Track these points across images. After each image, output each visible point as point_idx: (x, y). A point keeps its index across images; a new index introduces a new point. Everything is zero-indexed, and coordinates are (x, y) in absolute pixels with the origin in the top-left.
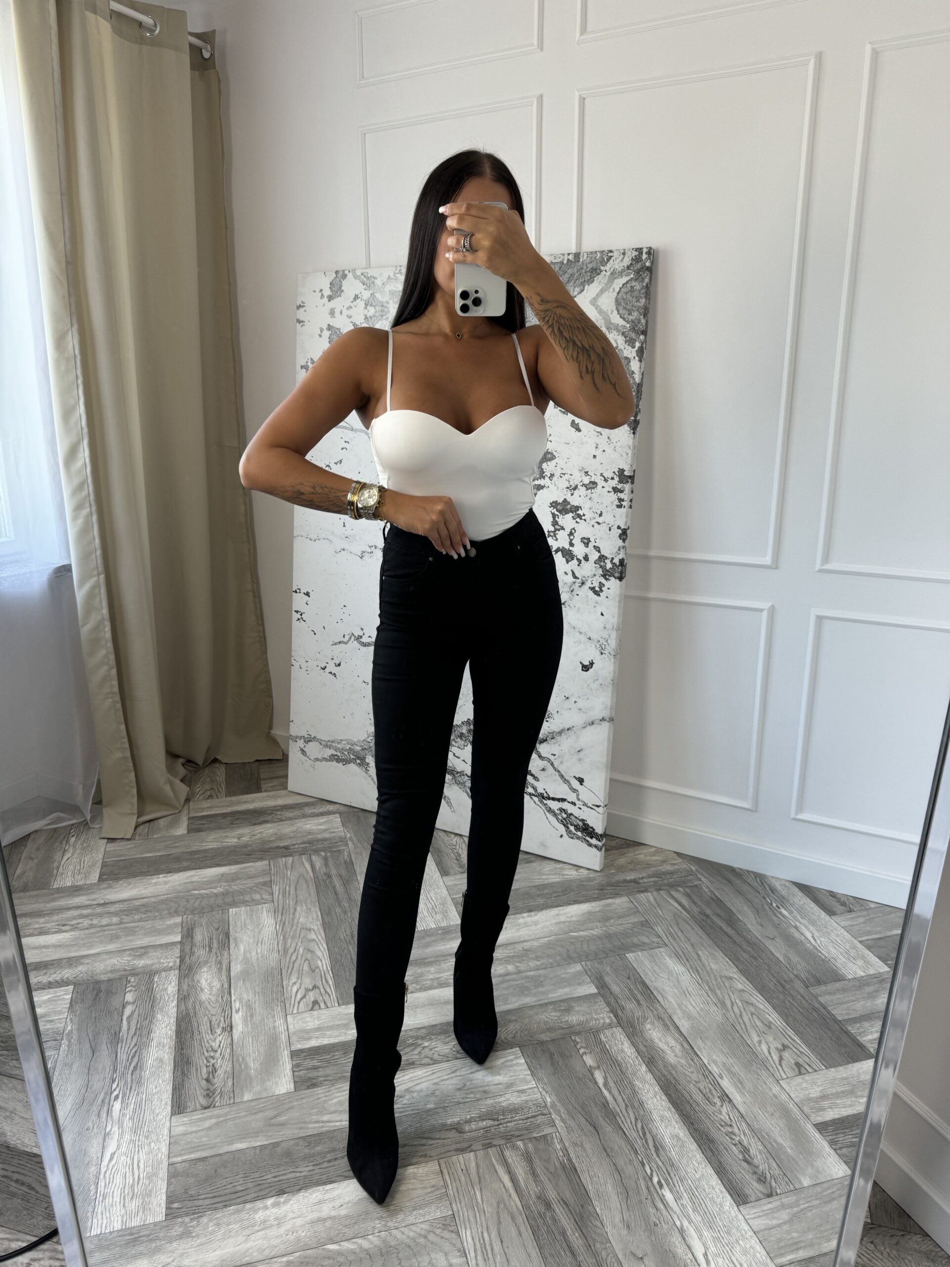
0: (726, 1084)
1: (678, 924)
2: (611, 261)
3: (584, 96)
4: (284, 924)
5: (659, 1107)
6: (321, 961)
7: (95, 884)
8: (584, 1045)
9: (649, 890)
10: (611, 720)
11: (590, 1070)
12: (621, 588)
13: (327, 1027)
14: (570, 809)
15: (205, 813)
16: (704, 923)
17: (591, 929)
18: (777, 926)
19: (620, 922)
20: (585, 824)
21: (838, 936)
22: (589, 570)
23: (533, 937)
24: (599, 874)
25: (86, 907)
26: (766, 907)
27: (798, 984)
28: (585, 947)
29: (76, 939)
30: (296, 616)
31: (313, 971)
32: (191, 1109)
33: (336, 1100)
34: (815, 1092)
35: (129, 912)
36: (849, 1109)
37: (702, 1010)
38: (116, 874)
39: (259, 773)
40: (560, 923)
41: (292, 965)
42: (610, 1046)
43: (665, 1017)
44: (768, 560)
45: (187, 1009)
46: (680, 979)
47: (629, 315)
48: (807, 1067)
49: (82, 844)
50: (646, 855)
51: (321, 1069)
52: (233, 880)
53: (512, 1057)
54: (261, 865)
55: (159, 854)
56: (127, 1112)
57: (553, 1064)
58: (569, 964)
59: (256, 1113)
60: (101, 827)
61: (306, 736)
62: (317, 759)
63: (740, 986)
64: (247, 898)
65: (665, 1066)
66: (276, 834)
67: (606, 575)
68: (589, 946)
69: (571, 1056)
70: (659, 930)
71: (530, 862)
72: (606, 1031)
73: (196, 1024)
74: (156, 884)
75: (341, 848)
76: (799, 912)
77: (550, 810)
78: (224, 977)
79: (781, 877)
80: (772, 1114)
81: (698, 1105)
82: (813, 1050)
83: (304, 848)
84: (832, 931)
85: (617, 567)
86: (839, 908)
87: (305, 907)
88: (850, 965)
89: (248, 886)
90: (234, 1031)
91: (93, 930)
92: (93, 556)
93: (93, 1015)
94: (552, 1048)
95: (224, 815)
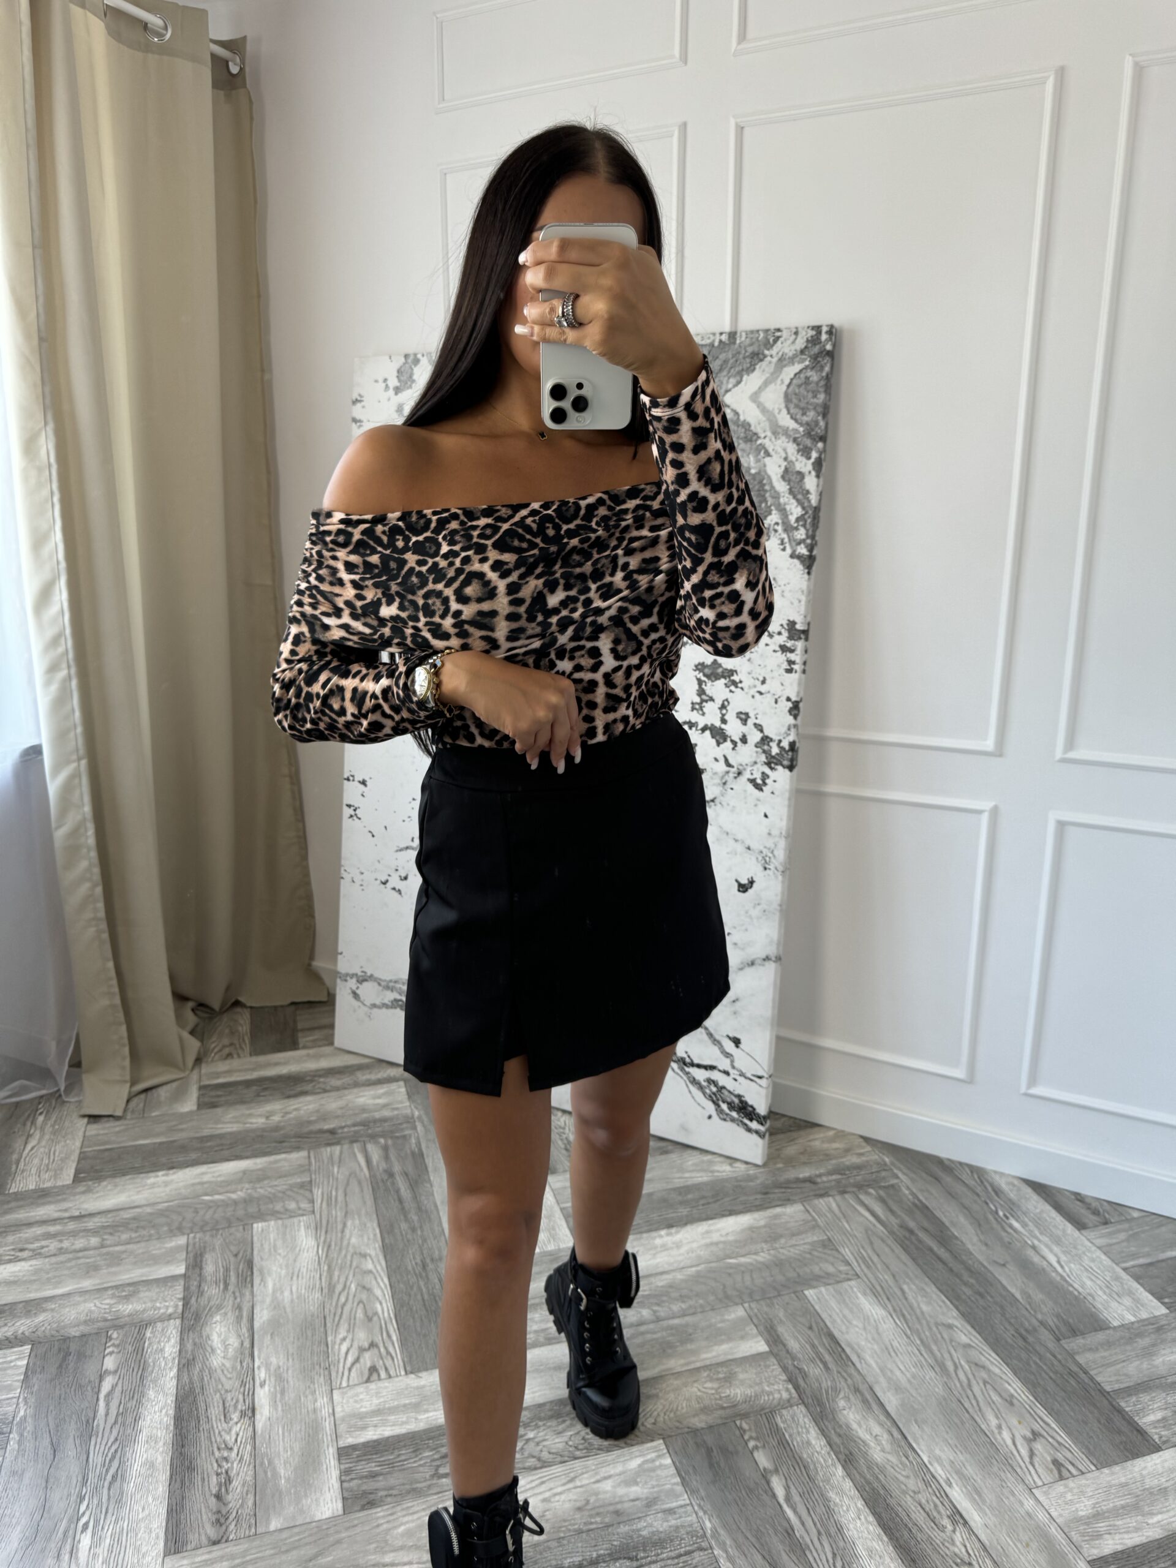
0: (958, 1495)
1: (871, 1243)
2: (779, 342)
3: (742, 125)
4: (329, 1246)
5: (866, 1534)
6: (381, 1304)
7: (67, 1187)
8: (754, 1435)
9: (831, 1193)
10: (778, 959)
11: (765, 1476)
12: (791, 778)
13: (389, 1409)
14: (722, 1080)
15: (221, 1080)
16: (907, 1241)
17: (756, 1253)
18: (1007, 1246)
19: (793, 1242)
20: (741, 1102)
21: (1093, 1260)
22: (747, 755)
23: (675, 1265)
24: (761, 1170)
25: (54, 1221)
26: (991, 1217)
27: (1045, 1336)
28: (747, 1278)
29: (36, 1272)
30: (348, 812)
31: (370, 1319)
32: (193, 1545)
33: (401, 1529)
34: (1084, 1508)
35: (114, 1228)
36: (1134, 1535)
37: (914, 1376)
38: (97, 1171)
39: (295, 1022)
40: (712, 1244)
41: (339, 1310)
42: (790, 1436)
43: (863, 1388)
44: (989, 744)
45: (191, 1382)
46: (881, 1330)
47: (804, 414)
48: (1070, 1468)
49: (53, 1126)
50: (823, 1142)
51: (381, 1478)
52: (259, 1180)
53: (653, 1455)
54: (297, 1157)
55: (158, 1140)
56: (99, 1551)
57: (711, 1466)
58: (728, 1306)
59: (287, 1551)
60: (80, 1102)
61: (360, 974)
62: (374, 1006)
63: (964, 1339)
64: (279, 1207)
65: (869, 1468)
66: (318, 1111)
67: (772, 762)
68: (752, 1279)
69: (737, 1453)
70: (847, 1252)
71: (666, 1152)
72: (784, 1412)
73: (203, 1405)
74: (153, 1186)
75: (407, 1132)
76: (1037, 1225)
77: (694, 1081)
78: (244, 1330)
79: (1007, 1172)
80: (1028, 1545)
81: (920, 1530)
82: (1076, 1440)
83: (356, 1132)
84: (1084, 1253)
85: (787, 752)
86: (1091, 1219)
87: (357, 1222)
88: (1114, 1304)
89: (279, 1188)
90: (258, 1416)
91: (62, 1258)
92: (72, 735)
93: (57, 1392)
94: (710, 1439)
95: (248, 1084)
